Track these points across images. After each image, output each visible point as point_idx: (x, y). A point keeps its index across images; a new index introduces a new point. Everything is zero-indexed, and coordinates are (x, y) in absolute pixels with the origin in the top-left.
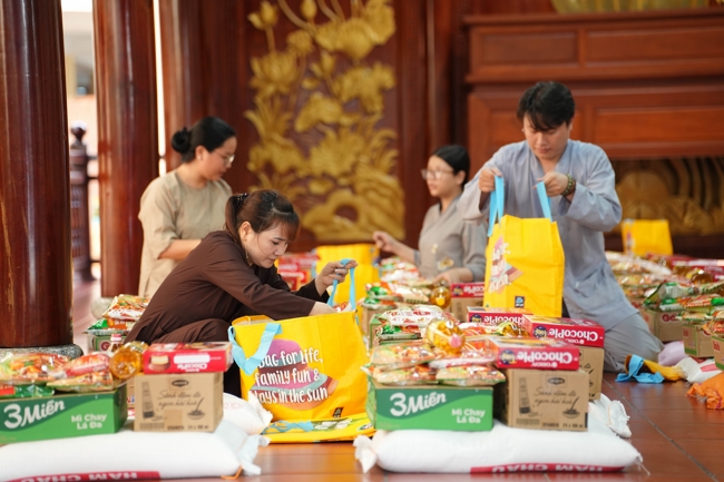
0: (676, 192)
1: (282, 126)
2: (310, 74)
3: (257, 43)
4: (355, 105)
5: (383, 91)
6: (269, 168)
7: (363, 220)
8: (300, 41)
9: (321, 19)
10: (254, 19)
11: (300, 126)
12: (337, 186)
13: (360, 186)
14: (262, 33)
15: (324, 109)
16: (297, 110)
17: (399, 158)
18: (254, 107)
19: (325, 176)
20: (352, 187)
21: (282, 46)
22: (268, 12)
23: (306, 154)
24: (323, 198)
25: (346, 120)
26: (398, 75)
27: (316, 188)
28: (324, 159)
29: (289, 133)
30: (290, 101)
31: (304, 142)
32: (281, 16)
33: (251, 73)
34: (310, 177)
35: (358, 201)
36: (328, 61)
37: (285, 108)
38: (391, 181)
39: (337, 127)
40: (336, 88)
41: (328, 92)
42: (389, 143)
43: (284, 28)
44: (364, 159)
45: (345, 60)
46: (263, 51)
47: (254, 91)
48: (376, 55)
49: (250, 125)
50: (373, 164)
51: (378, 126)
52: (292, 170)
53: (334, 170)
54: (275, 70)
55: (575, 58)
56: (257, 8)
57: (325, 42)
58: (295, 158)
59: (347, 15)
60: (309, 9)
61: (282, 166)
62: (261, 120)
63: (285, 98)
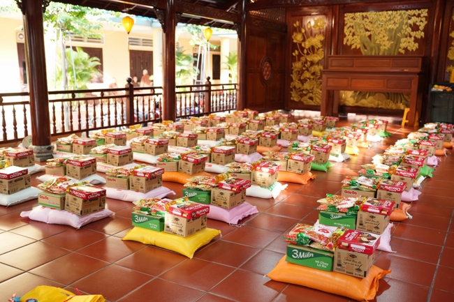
0: (388, 99)
1: (298, 78)
2: (304, 66)
3: (294, 59)
4: (313, 74)
5: (320, 70)
6: (295, 87)
7: (314, 100)
8: (303, 59)
9: (308, 54)
10: (294, 54)
11: (302, 78)
12: (309, 92)
13: (314, 92)
14: (295, 57)
15: (307, 75)
16: (301, 74)
18: (292, 73)
19: (307, 90)
20: (312, 93)
21: (299, 60)
22: (297, 52)
23: (303, 84)
24: (306, 95)
25: (312, 77)
26: (324, 67)
27: (304, 92)
28: (307, 86)
29: (300, 80)
30: (301, 72)
31: (303, 81)
32: (299, 53)
33: (292, 66)
34: (303, 90)
35: (313, 96)
36: (309, 63)
37: (299, 74)
39: (309, 78)
40: (310, 70)
41: (308, 71)
43: (300, 56)
44: (315, 86)
45: (312, 63)
46: (295, 61)
47: (292, 70)
48: (319, 62)
49: (292, 78)
50: (317, 87)
51: (318, 79)
52: (300, 88)
53: (308, 89)
54: (297, 65)
56: (294, 52)
57: (308, 59)
58: (300, 85)
59: (314, 53)
60: (305, 51)
61: (297, 87)
62: (294, 76)
63: (299, 72)
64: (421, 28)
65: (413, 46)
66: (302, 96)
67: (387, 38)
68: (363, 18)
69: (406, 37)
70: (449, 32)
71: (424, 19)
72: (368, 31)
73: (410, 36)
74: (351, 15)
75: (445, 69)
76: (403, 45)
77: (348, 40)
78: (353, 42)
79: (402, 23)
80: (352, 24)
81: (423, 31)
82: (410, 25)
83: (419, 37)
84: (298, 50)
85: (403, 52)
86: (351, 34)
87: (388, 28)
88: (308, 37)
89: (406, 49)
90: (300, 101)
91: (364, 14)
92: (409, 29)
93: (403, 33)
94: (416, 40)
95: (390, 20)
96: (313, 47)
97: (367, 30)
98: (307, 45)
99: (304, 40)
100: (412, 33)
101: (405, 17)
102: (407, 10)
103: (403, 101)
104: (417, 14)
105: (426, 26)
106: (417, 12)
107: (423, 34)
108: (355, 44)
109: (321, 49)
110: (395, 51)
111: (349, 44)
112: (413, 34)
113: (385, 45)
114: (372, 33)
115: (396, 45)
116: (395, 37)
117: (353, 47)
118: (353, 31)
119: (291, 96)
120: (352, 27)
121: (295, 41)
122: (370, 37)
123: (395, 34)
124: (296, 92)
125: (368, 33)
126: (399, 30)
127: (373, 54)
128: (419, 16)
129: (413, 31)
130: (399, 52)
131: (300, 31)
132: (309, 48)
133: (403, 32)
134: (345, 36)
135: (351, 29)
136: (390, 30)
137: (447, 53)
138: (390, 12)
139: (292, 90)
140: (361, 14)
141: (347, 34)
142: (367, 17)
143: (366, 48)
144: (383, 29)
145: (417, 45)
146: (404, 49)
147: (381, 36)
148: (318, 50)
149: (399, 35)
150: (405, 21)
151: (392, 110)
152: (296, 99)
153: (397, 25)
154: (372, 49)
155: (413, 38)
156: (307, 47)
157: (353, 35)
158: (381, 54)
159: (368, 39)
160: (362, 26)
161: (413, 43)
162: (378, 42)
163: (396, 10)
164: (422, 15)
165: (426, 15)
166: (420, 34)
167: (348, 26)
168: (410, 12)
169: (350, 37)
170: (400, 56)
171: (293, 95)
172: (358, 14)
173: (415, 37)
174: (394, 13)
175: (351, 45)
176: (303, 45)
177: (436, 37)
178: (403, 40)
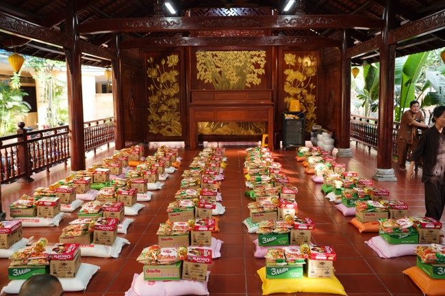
1: (155, 111)
2: (161, 100)
3: (150, 93)
4: (170, 107)
5: (177, 104)
6: (152, 120)
7: (173, 132)
8: (159, 93)
9: (163, 88)
10: (149, 89)
11: (159, 111)
12: (167, 124)
13: (172, 124)
14: (151, 91)
15: (164, 108)
16: (158, 108)
17: (181, 118)
18: (149, 107)
19: (165, 122)
20: (170, 124)
21: (155, 94)
22: (152, 87)
23: (161, 118)
24: (164, 127)
25: (169, 110)
26: (180, 100)
27: (162, 124)
28: (164, 118)
29: (157, 113)
30: (157, 106)
31: (160, 114)
32: (155, 87)
33: (148, 100)
34: (161, 122)
35: (172, 127)
36: (165, 97)
37: (156, 107)
38: (179, 123)
39: (167, 111)
40: (167, 103)
41: (165, 104)
42: (178, 115)
43: (155, 90)
44: (173, 118)
45: (169, 97)
46: (151, 95)
47: (149, 104)
48: (175, 96)
49: (149, 111)
50: (175, 119)
51: (176, 111)
52: (157, 121)
53: (167, 121)
54: (154, 99)
55: (214, 99)
56: (150, 86)
57: (164, 93)
58: (158, 118)
59: (169, 88)
60: (161, 86)
61: (155, 120)
62: (151, 110)
63: (156, 105)
64: (262, 66)
65: (257, 81)
66: (160, 128)
67: (235, 74)
68: (213, 56)
69: (251, 73)
70: (283, 70)
71: (263, 59)
72: (219, 68)
73: (254, 73)
74: (203, 53)
75: (283, 99)
76: (249, 80)
77: (201, 76)
78: (205, 77)
79: (246, 62)
80: (203, 61)
81: (264, 68)
82: (253, 64)
83: (261, 73)
84: (153, 85)
85: (249, 86)
86: (203, 70)
87: (235, 65)
88: (163, 73)
89: (251, 83)
90: (159, 133)
91: (214, 53)
92: (253, 67)
93: (248, 70)
94: (259, 76)
95: (236, 58)
96: (168, 82)
97: (217, 67)
98: (162, 80)
99: (159, 76)
100: (255, 70)
101: (248, 56)
102: (249, 51)
103: (252, 128)
104: (257, 54)
105: (266, 65)
106: (257, 53)
107: (263, 71)
108: (208, 79)
109: (176, 84)
110: (242, 85)
111: (202, 79)
112: (256, 71)
113: (234, 80)
114: (222, 69)
115: (243, 80)
116: (241, 73)
117: (206, 81)
118: (205, 67)
119: (149, 129)
120: (204, 64)
121: (149, 76)
122: (220, 72)
123: (241, 71)
124: (154, 125)
125: (218, 70)
126: (245, 67)
127: (224, 89)
128: (259, 56)
129: (255, 68)
130: (246, 86)
131: (155, 67)
132: (165, 83)
134: (198, 72)
135: (202, 65)
136: (237, 67)
137: (283, 87)
138: (236, 52)
139: (150, 123)
140: (211, 52)
141: (200, 70)
142: (216, 56)
143: (217, 83)
144: (231, 66)
145: (260, 80)
147: (230, 72)
148: (173, 84)
149: (244, 71)
150: (249, 60)
151: (244, 136)
152: (154, 132)
153: (243, 63)
154: (222, 84)
155: (256, 75)
156: (162, 82)
157: (206, 71)
158: (231, 88)
159: (218, 74)
160: (212, 63)
161: (257, 78)
162: (227, 77)
163: (241, 51)
164: (262, 56)
165: (265, 55)
166: (261, 71)
167: (200, 62)
168: (253, 53)
169: (203, 73)
170: (247, 90)
171: (151, 128)
172: (208, 53)
173: (258, 74)
174: (239, 52)
175: (204, 80)
176: (158, 80)
177: (275, 74)
178: (248, 76)
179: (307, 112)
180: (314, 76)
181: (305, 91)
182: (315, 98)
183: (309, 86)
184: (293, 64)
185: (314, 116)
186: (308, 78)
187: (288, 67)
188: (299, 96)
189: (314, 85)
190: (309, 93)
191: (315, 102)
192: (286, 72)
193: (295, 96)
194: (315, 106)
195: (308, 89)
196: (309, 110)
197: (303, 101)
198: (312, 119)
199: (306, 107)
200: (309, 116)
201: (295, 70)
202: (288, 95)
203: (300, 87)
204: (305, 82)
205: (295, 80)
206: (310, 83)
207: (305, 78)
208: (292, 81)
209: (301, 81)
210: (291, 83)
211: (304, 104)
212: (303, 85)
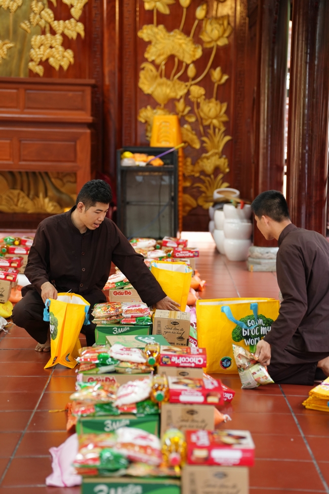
64: (76, 12)
65: (63, 58)
69: (44, 33)
70: (136, 30)
73: (53, 33)
75: (136, 114)
76: (38, 53)
81: (82, 19)
83: (72, 35)
85: (39, 70)
89: (45, 63)
92: (48, 14)
93: (34, 21)
94: (67, 43)
100: (55, 24)
103: (50, 193)
105: (86, 10)
107: (80, 28)
110: (19, 66)
112: (59, 26)
115: (21, 53)
116: (15, 32)
123: (16, 23)
126: (24, 12)
129: (57, 18)
130: (31, 71)
133: (35, 19)
137: (136, 78)
145: (69, 54)
146: (41, 63)
149: (25, 25)
151: (25, 214)
155: (59, 38)
161: (61, 49)
166: (74, 29)
170: (32, 81)
173: (63, 35)
177: (112, 38)
178: (37, 39)
179: (203, 150)
180: (226, 48)
181: (197, 91)
182: (227, 112)
183: (209, 76)
184: (166, 11)
185: (223, 162)
186: (206, 53)
187: (149, 17)
188: (180, 106)
189: (223, 72)
190: (208, 96)
191: (225, 123)
192: (146, 33)
193: (170, 105)
194: (226, 133)
195: (207, 83)
196: (208, 145)
197: (193, 119)
198: (217, 170)
199: (199, 135)
200: (209, 164)
201: (169, 29)
202: (150, 101)
203: (184, 78)
204: (200, 64)
205: (171, 58)
206: (214, 67)
207: (199, 53)
208: (161, 60)
209: (188, 60)
210: (157, 67)
211: (194, 127)
212: (191, 71)
